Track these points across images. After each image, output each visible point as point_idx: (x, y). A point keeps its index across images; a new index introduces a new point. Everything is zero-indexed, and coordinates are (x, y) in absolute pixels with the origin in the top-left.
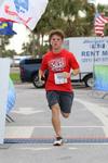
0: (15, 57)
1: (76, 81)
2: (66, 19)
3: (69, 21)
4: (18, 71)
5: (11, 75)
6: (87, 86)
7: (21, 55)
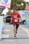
0: (4, 16)
1: (21, 22)
2: (18, 6)
3: (19, 6)
4: (5, 20)
5: (3, 21)
6: (24, 24)
7: (6, 15)
